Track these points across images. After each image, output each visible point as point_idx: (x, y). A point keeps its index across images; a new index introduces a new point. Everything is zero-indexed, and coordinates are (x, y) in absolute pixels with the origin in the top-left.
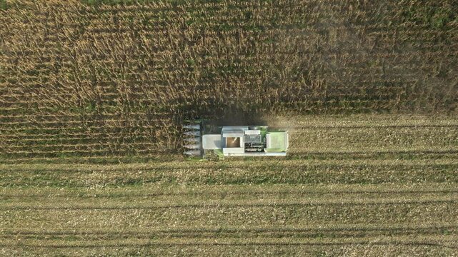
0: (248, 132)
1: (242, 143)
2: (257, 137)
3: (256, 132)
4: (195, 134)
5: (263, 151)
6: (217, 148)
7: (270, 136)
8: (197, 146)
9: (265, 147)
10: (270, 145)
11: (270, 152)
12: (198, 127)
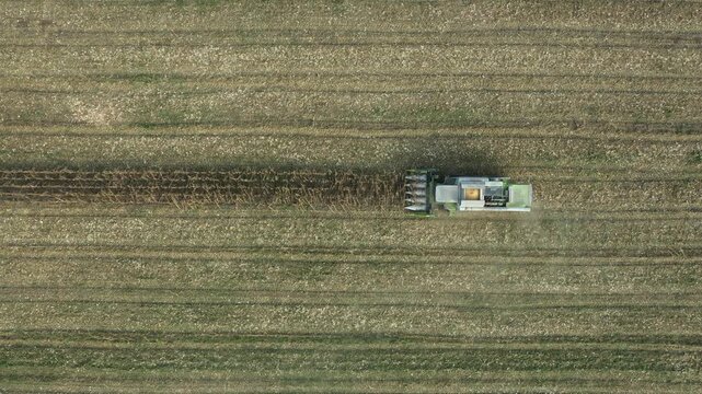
0: (489, 184)
1: (482, 197)
2: (499, 189)
3: (498, 184)
4: (420, 186)
5: (504, 206)
6: (453, 201)
7: (512, 188)
8: (423, 201)
9: (507, 201)
10: (512, 199)
11: (512, 206)
12: (423, 178)
